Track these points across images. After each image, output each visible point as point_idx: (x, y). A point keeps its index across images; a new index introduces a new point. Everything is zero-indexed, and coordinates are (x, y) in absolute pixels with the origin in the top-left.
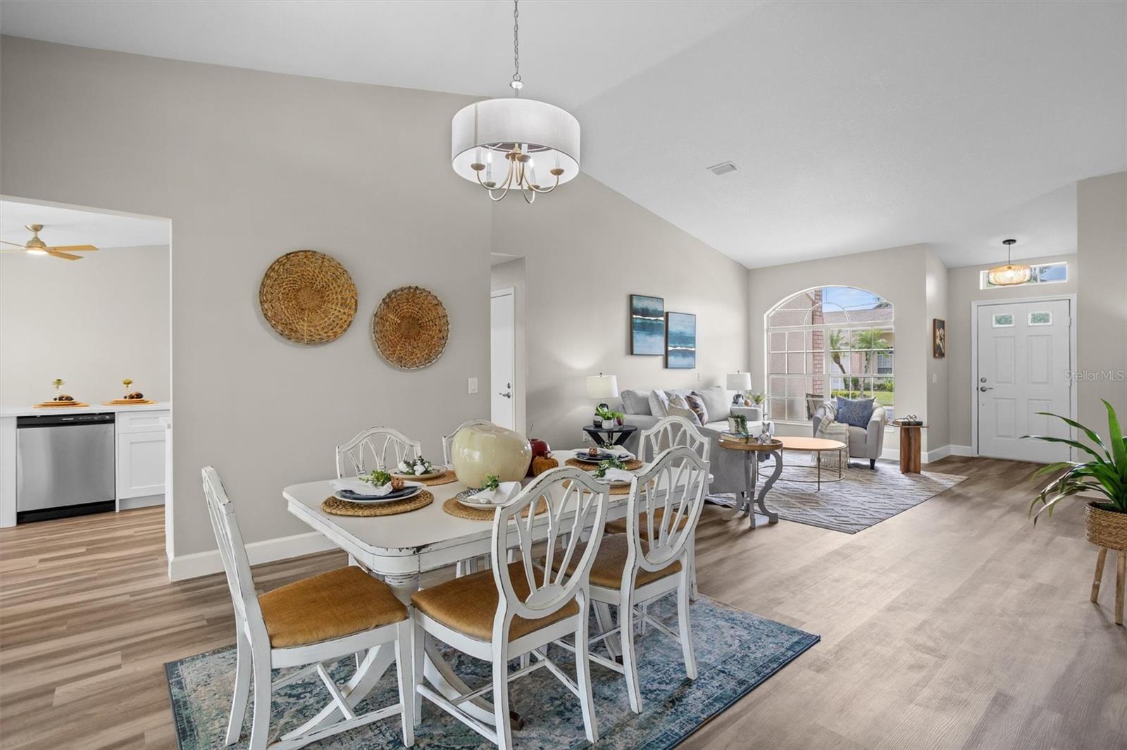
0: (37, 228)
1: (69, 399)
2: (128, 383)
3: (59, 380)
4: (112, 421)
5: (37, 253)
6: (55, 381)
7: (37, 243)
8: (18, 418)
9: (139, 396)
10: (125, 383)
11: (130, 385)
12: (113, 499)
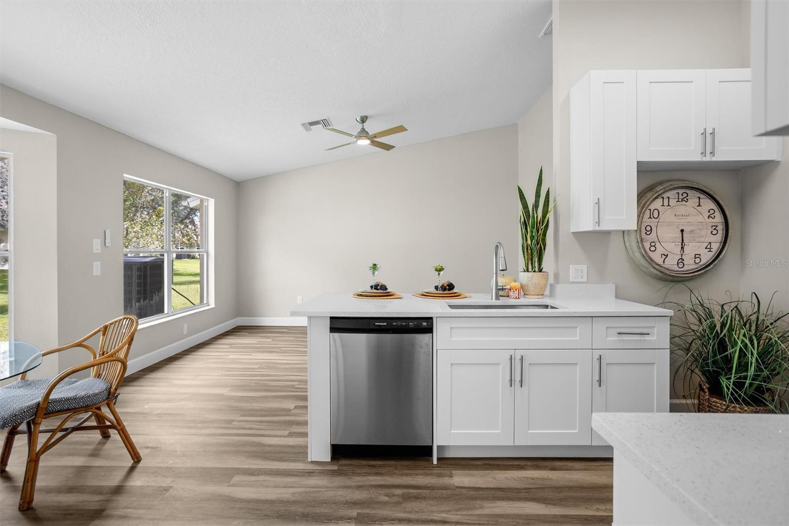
0: (364, 120)
1: (384, 288)
2: (439, 270)
3: (375, 265)
4: (429, 330)
5: (365, 142)
6: (372, 265)
7: (363, 133)
8: (331, 318)
9: (451, 287)
10: (436, 270)
11: (442, 273)
12: (431, 445)
